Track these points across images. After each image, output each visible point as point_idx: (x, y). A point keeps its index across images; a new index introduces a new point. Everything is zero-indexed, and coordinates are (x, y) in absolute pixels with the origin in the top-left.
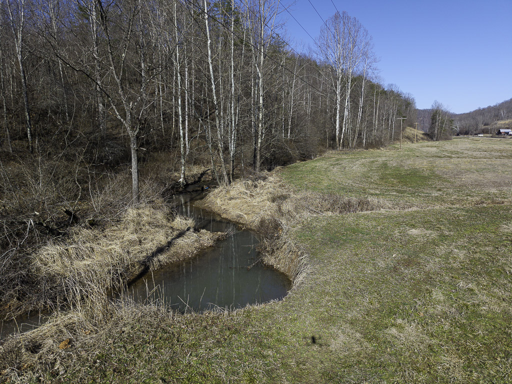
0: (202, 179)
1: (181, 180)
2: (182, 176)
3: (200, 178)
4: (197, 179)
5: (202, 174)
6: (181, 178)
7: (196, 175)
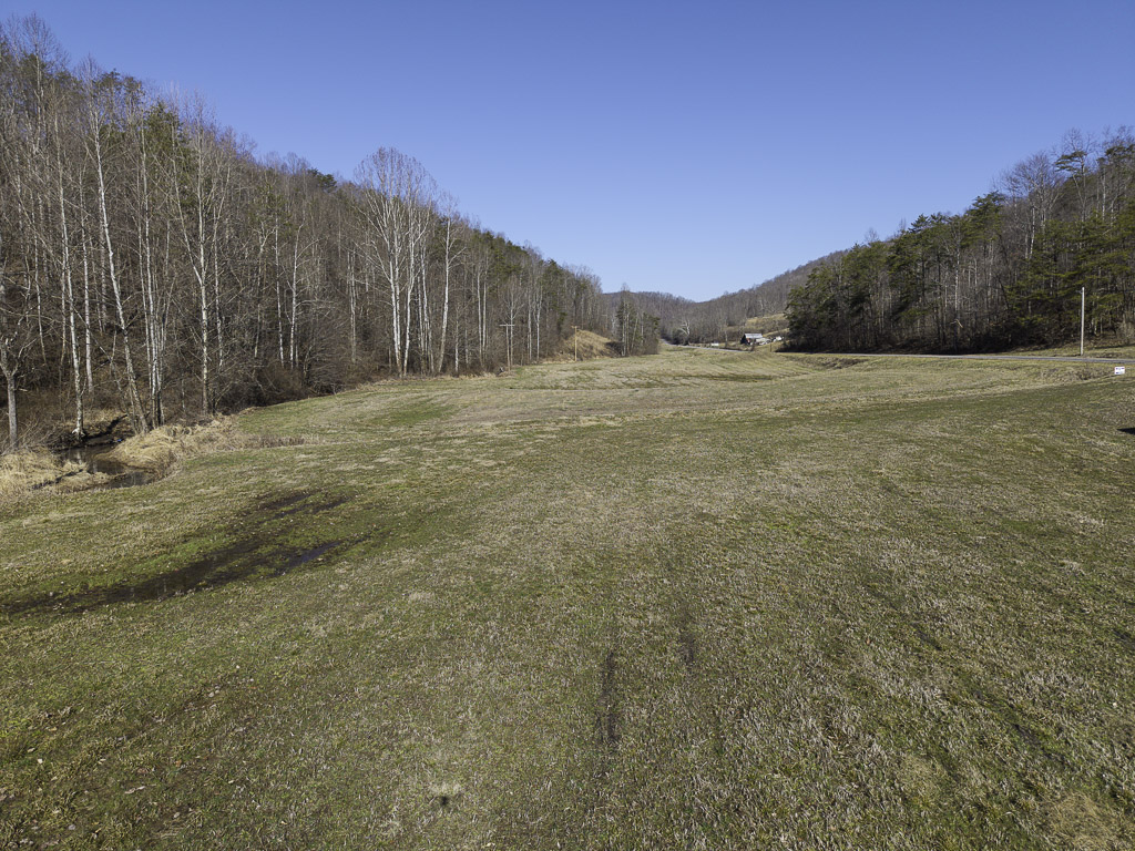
0: (115, 430)
1: (77, 430)
2: (78, 425)
3: (110, 428)
4: (104, 430)
5: (115, 422)
6: (76, 428)
7: (103, 423)
